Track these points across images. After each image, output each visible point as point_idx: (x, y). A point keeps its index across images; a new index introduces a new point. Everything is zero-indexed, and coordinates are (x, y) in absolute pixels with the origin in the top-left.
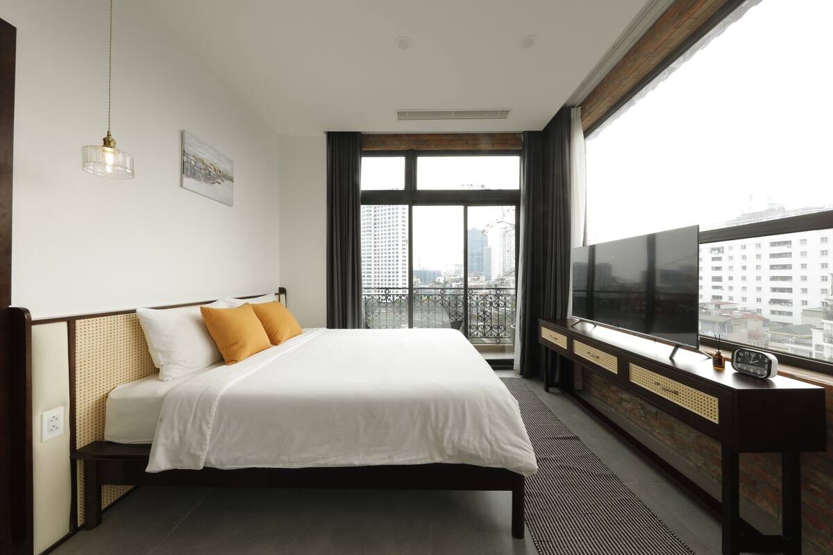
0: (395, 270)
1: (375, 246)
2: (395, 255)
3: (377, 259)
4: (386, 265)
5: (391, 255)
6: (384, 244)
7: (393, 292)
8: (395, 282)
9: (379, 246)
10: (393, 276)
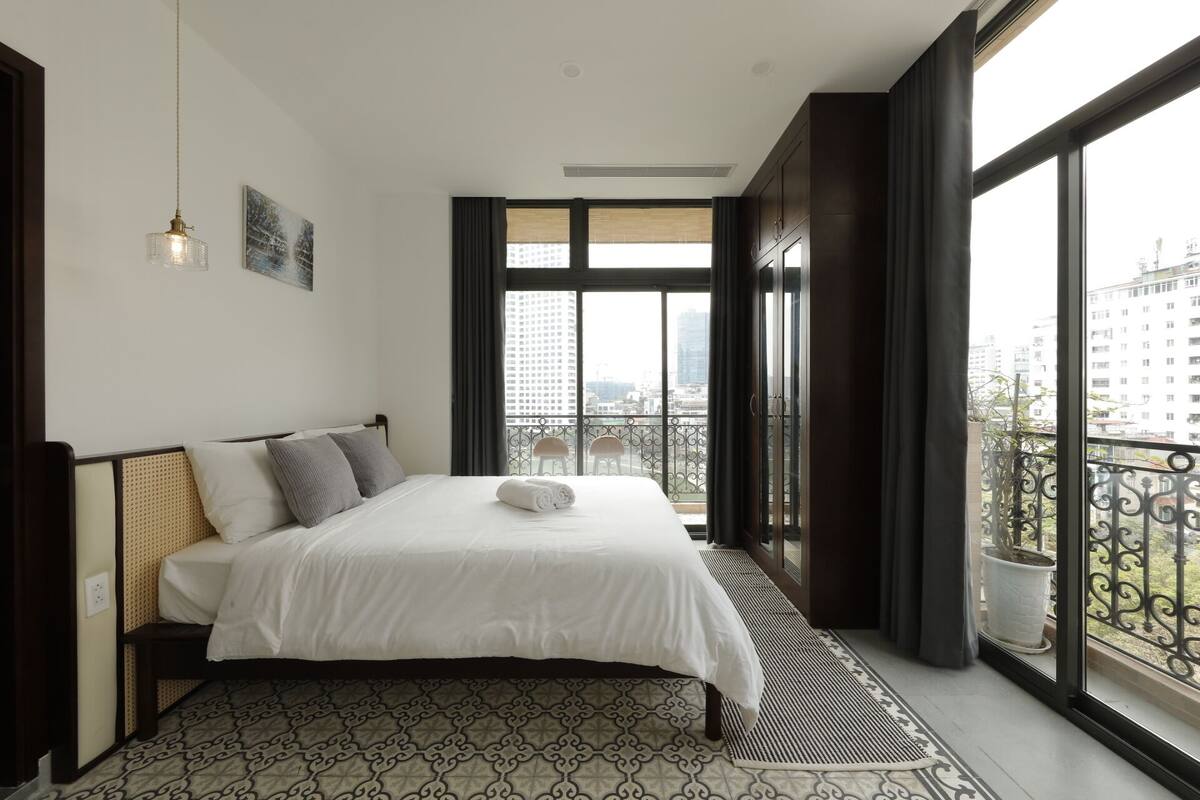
0: (556, 378)
1: (522, 336)
2: (557, 351)
3: (525, 359)
4: (540, 368)
5: (550, 351)
6: (536, 332)
7: (553, 421)
8: (556, 405)
9: (527, 336)
10: (553, 388)
